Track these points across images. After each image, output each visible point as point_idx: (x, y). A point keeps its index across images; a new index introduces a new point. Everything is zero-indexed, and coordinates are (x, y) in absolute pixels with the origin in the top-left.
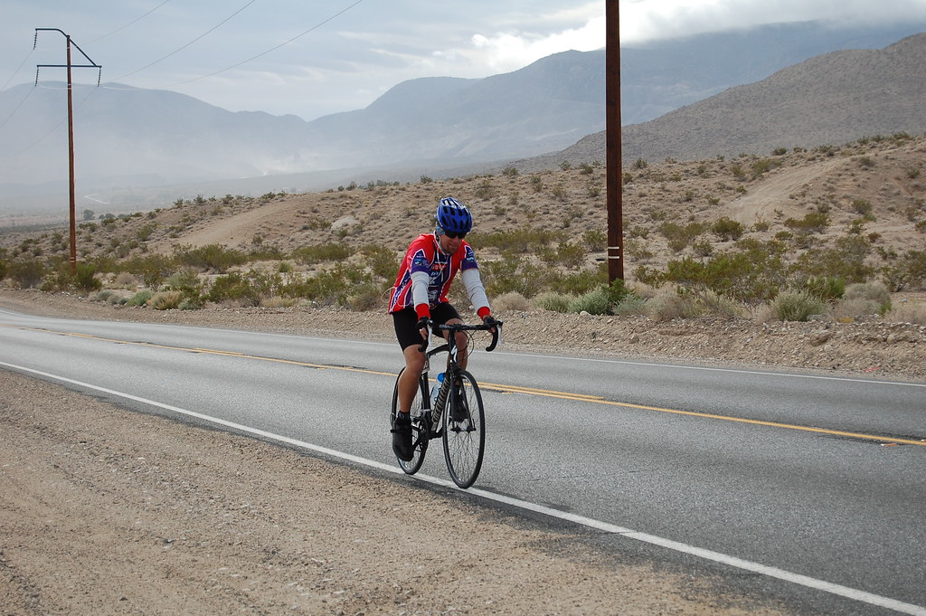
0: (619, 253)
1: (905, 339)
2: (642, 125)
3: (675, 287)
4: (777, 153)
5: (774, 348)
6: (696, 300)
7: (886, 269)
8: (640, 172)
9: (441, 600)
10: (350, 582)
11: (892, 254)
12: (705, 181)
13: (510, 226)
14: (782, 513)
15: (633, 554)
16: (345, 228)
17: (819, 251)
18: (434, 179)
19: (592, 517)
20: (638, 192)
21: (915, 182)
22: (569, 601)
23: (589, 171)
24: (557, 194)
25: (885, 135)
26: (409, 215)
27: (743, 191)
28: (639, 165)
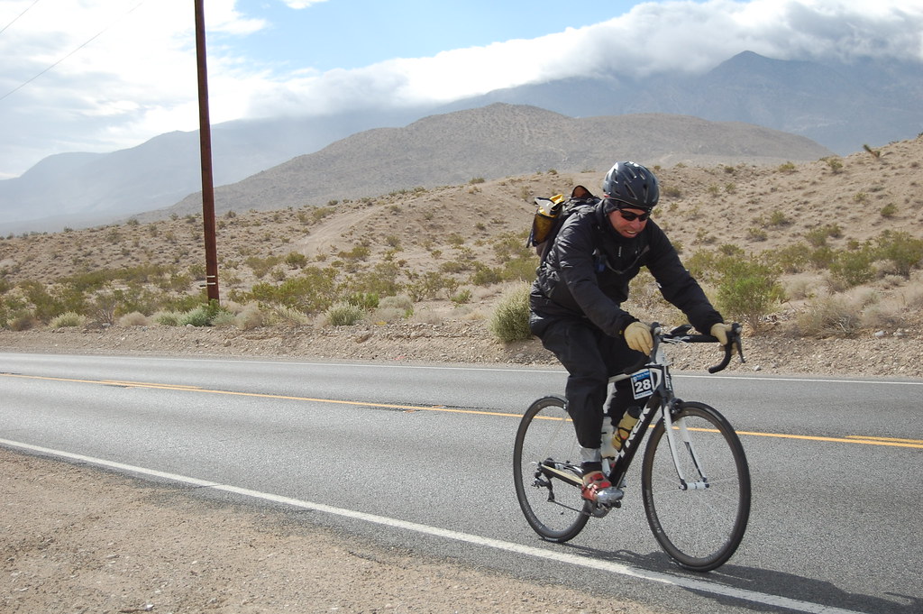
0: (215, 280)
1: (423, 335)
2: (233, 185)
3: (257, 304)
4: (331, 204)
5: (330, 346)
6: (272, 313)
7: (410, 286)
8: (231, 220)
9: (74, 545)
10: (4, 536)
11: (415, 275)
12: (279, 226)
13: (134, 263)
14: (329, 464)
15: (220, 502)
16: (6, 268)
17: (364, 275)
18: (74, 228)
19: (190, 476)
20: (230, 235)
21: (430, 223)
22: (171, 539)
23: (192, 220)
24: (169, 238)
25: (409, 189)
26: (56, 257)
27: (307, 233)
28: (230, 215)
